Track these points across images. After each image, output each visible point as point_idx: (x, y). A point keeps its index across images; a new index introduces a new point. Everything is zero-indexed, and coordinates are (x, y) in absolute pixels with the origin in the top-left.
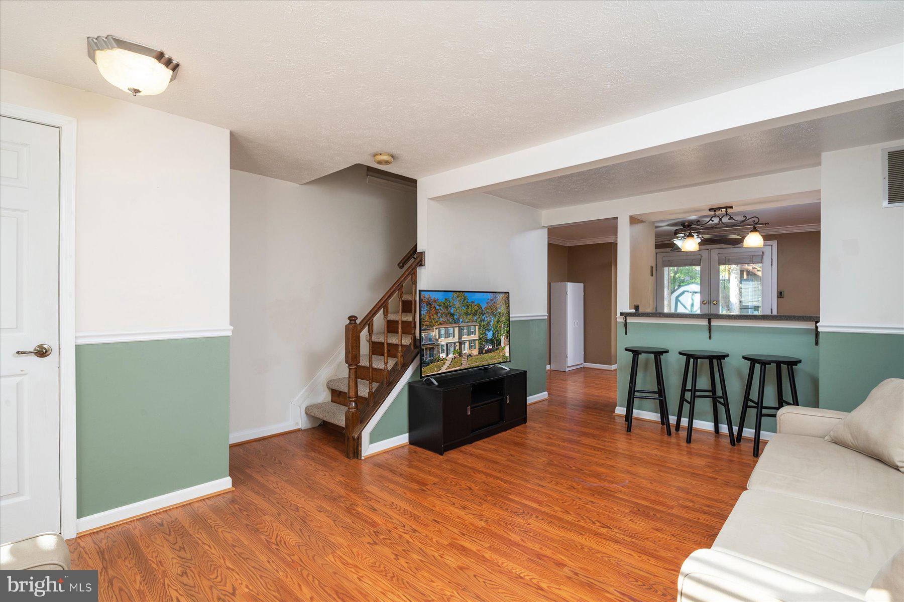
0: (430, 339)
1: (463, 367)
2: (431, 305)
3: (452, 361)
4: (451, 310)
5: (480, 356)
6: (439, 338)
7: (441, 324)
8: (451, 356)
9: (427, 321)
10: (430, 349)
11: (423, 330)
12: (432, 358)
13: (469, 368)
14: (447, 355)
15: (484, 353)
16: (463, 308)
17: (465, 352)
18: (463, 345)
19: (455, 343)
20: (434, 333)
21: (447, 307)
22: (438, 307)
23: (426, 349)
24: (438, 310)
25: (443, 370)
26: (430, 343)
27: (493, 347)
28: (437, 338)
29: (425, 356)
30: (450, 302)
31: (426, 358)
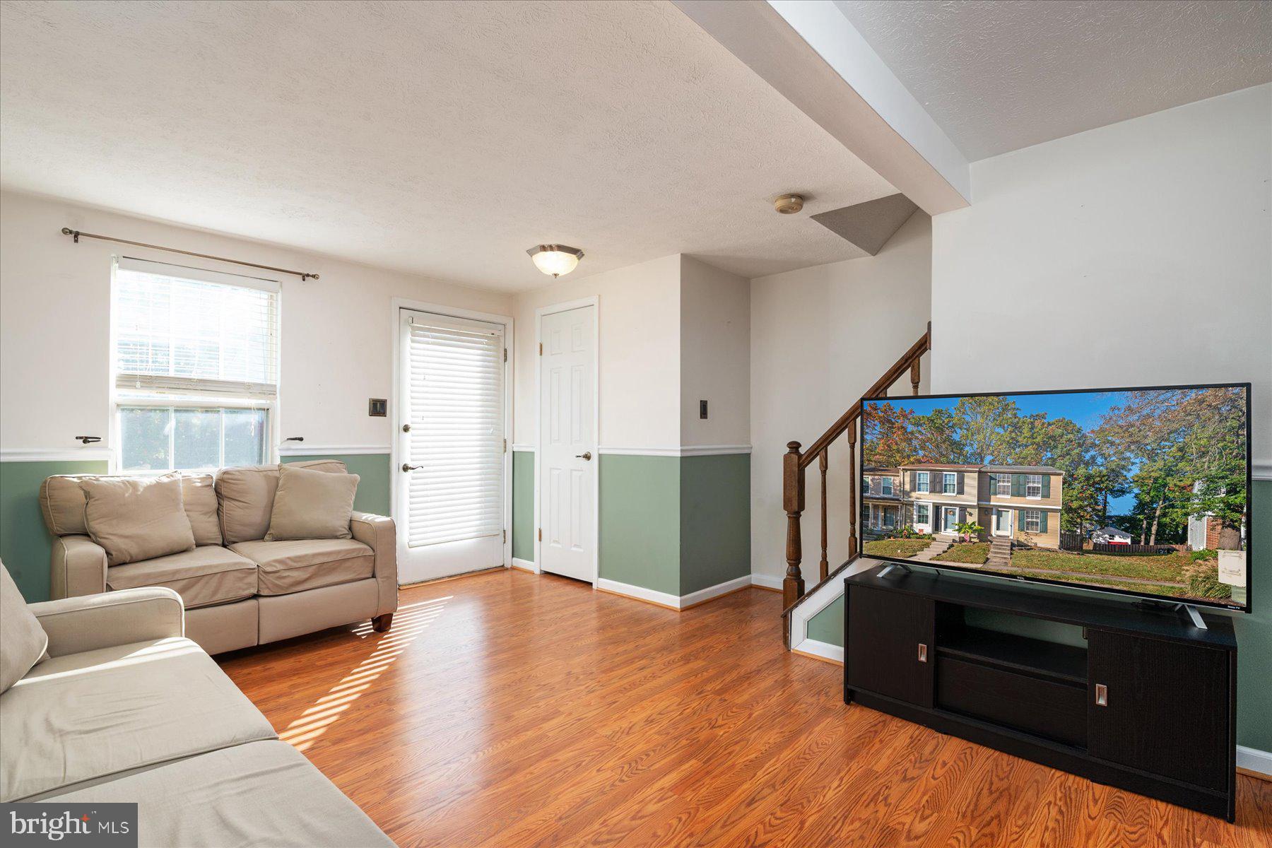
0: (887, 490)
1: (991, 567)
2: (893, 424)
3: (951, 546)
4: (954, 435)
5: (1064, 555)
6: (913, 489)
7: (919, 462)
8: (950, 533)
9: (880, 454)
10: (886, 509)
11: (867, 471)
12: (892, 528)
13: (1015, 577)
14: (937, 528)
15: (1089, 552)
16: (1000, 430)
17: (999, 533)
18: (994, 518)
19: (963, 508)
20: (900, 479)
21: (940, 430)
22: (910, 428)
23: (876, 507)
24: (912, 433)
25: (924, 556)
26: (886, 496)
27: (1133, 541)
28: (907, 487)
29: (871, 521)
30: (950, 416)
31: (875, 524)
